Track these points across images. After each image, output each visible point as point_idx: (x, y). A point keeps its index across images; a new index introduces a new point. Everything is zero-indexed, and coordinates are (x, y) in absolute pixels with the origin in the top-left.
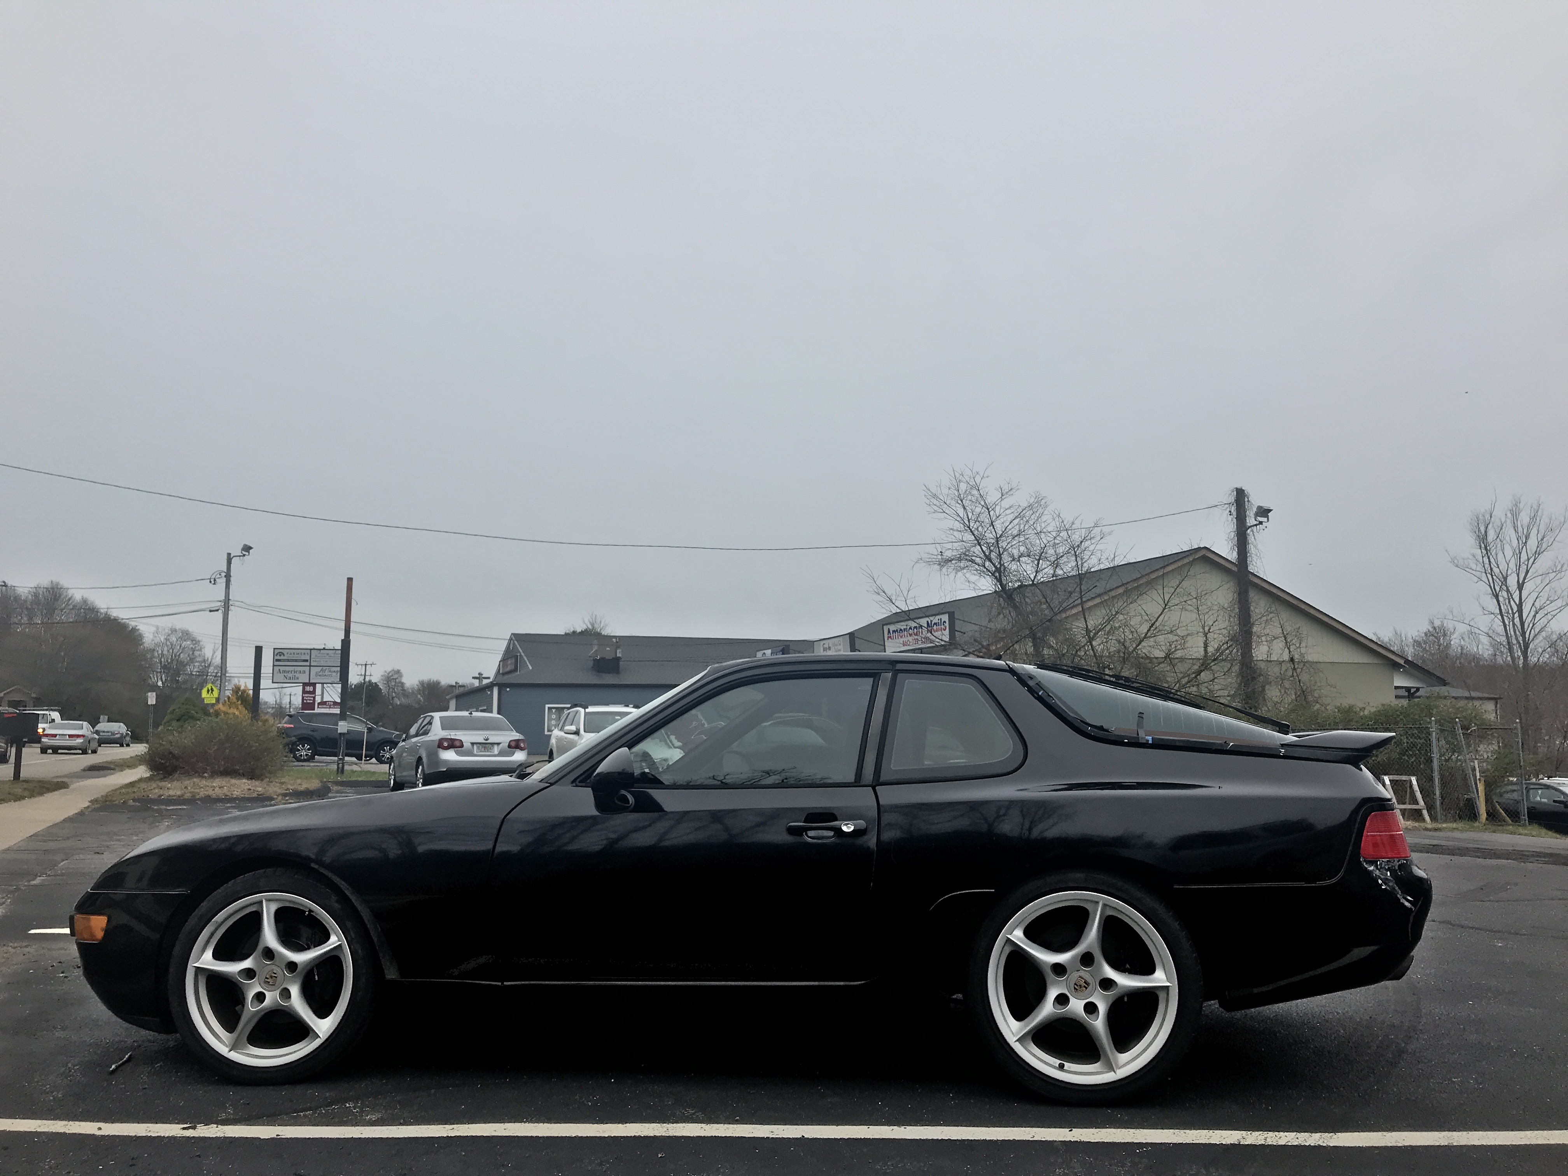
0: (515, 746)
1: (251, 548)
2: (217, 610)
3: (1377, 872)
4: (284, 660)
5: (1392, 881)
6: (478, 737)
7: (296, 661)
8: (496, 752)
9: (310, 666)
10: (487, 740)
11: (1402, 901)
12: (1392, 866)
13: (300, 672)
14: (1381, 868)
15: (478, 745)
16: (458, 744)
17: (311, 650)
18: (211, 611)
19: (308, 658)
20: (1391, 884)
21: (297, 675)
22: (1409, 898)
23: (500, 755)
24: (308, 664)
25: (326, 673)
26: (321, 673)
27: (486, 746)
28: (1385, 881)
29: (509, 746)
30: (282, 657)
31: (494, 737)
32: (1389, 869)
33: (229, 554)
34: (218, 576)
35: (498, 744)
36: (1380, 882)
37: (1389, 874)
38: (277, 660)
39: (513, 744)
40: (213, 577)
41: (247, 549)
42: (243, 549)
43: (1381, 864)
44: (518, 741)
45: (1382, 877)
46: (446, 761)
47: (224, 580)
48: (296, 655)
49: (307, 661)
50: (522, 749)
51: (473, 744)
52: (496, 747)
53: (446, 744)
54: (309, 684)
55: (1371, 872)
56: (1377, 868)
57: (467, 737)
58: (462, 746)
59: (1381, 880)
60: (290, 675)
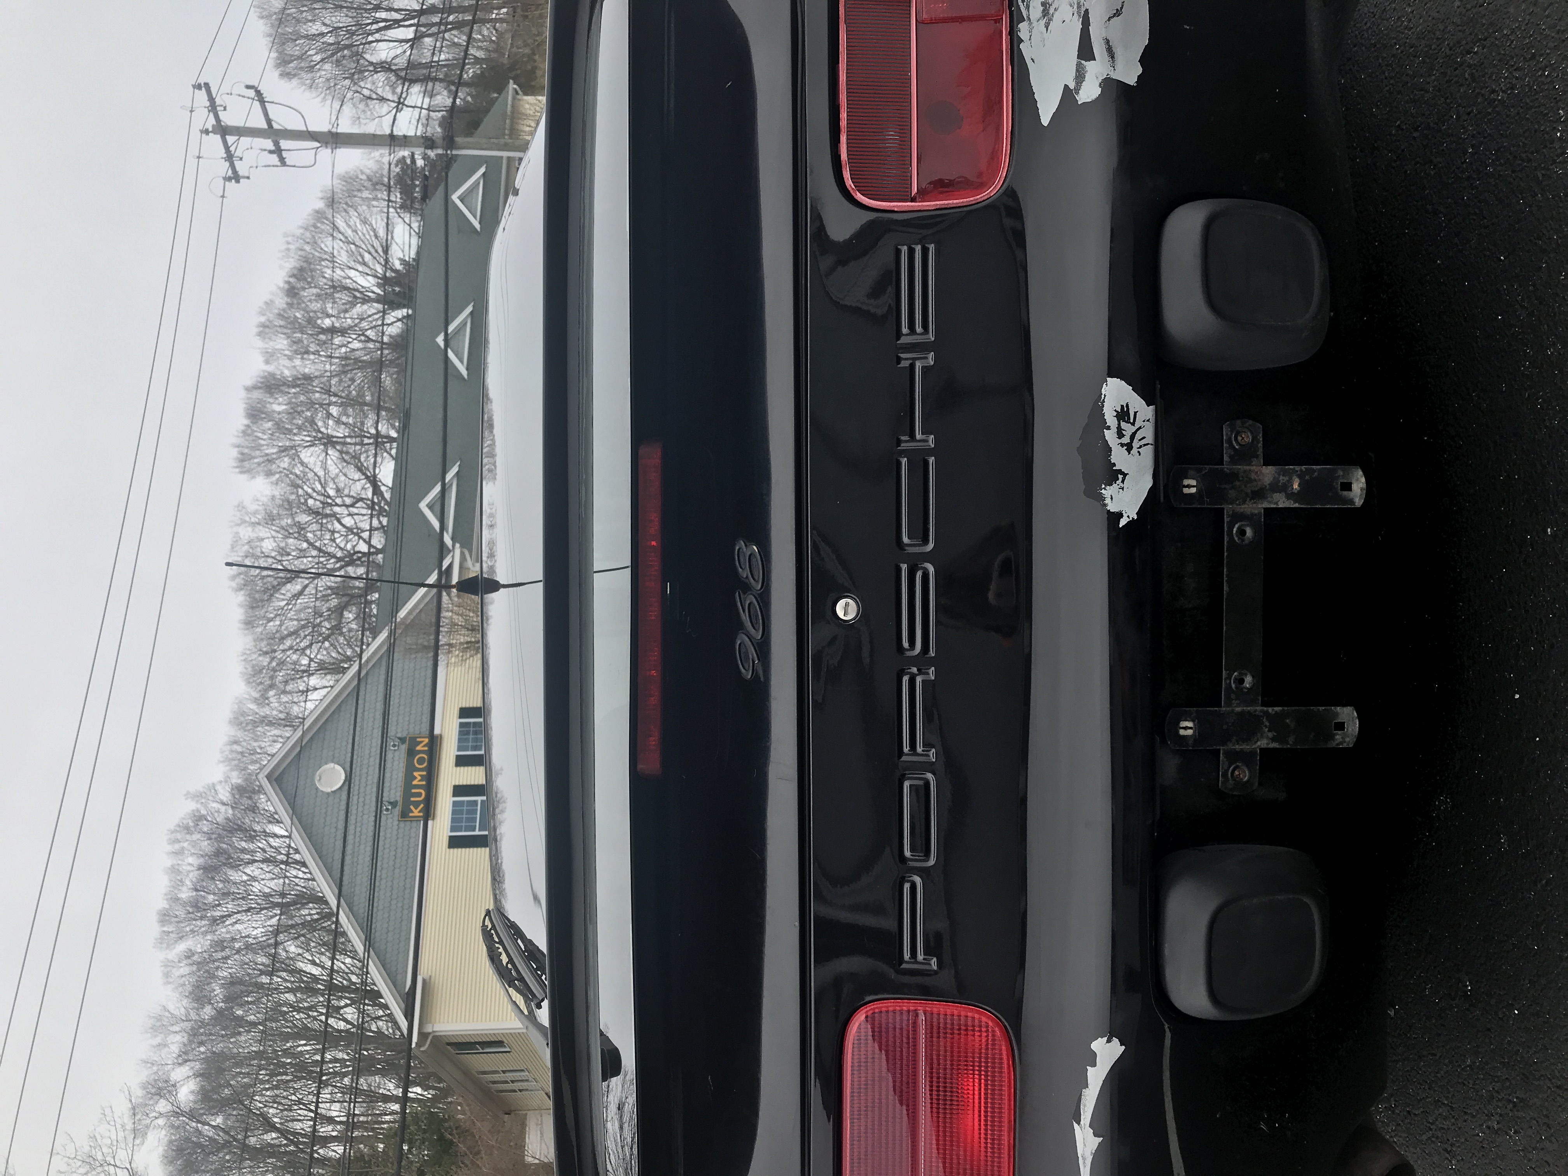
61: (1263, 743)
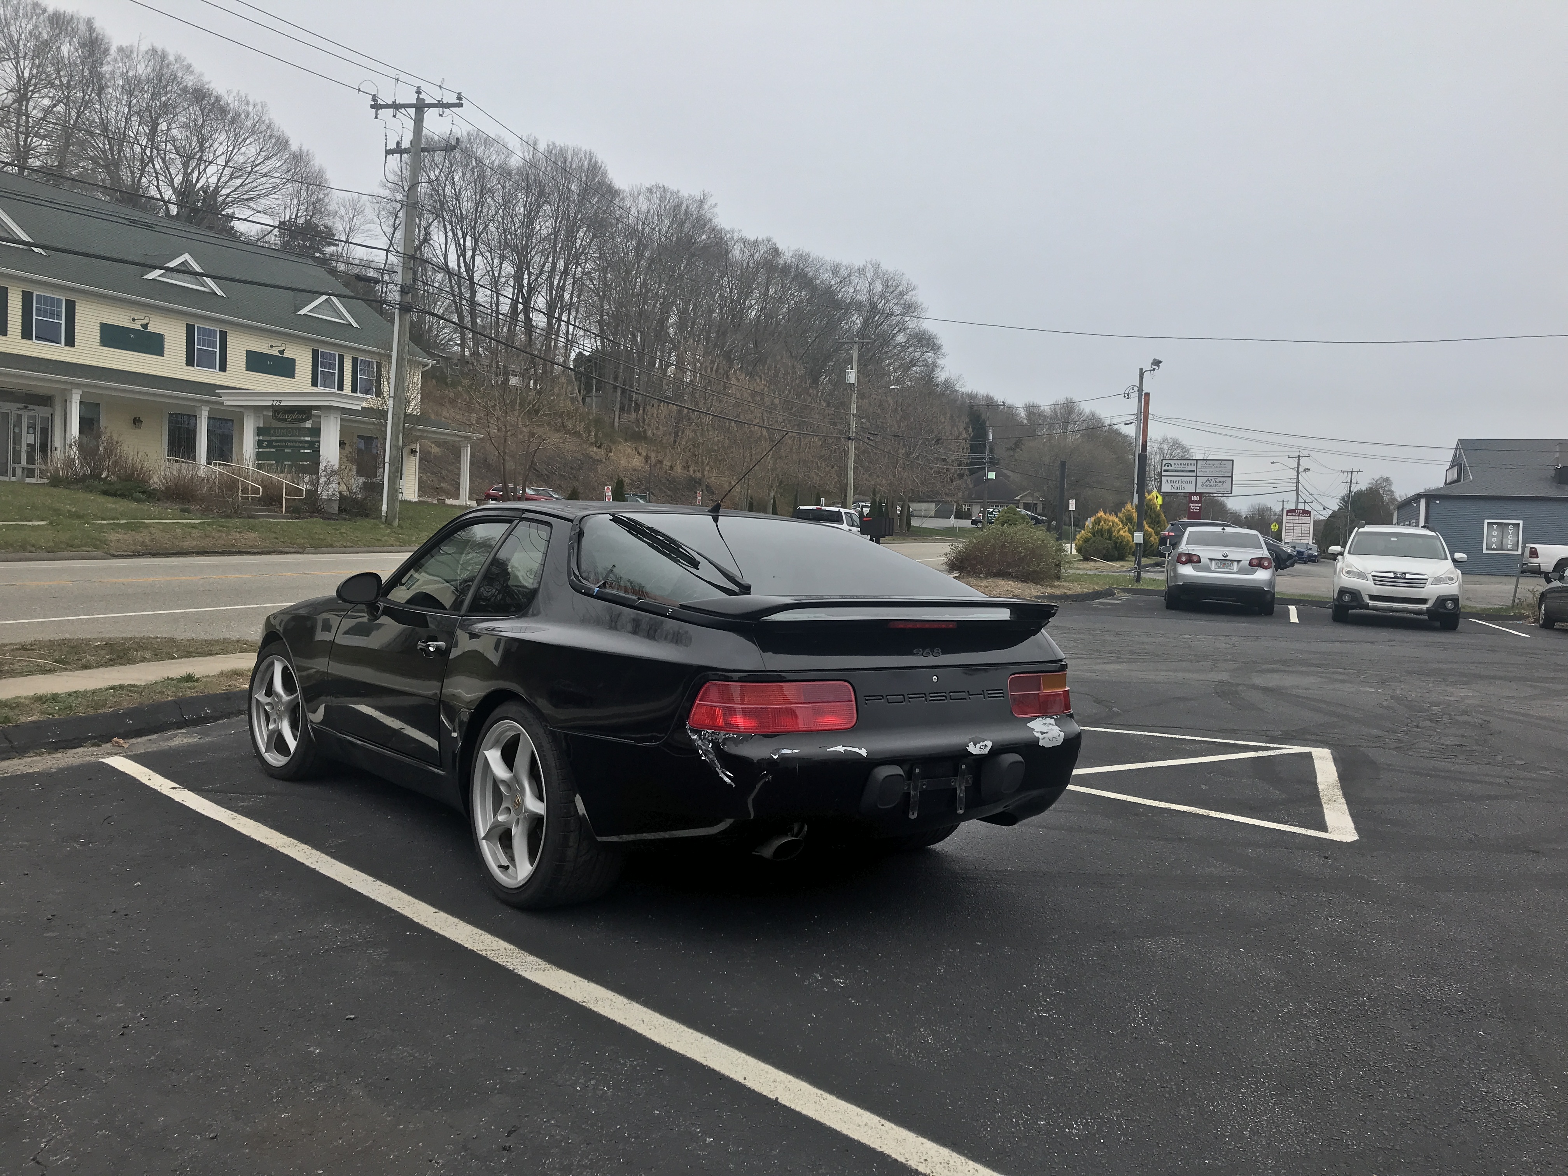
0: (1257, 564)
1: (1160, 362)
2: (1131, 423)
3: (700, 742)
4: (1172, 471)
5: (711, 753)
6: (1217, 552)
7: (1183, 471)
8: (1235, 570)
9: (1196, 476)
10: (1225, 557)
11: (721, 775)
12: (716, 739)
13: (1187, 482)
14: (704, 738)
15: (1217, 561)
16: (1195, 559)
17: (1197, 460)
18: (1126, 424)
19: (1194, 468)
20: (711, 756)
21: (1184, 485)
22: (728, 773)
23: (1240, 572)
24: (1194, 474)
25: (1212, 483)
26: (1207, 484)
27: (1225, 562)
28: (706, 752)
29: (1250, 564)
30: (1170, 468)
31: (1234, 553)
32: (712, 741)
33: (1141, 369)
34: (1131, 391)
35: (1239, 561)
36: (700, 752)
37: (710, 746)
38: (1165, 471)
39: (1255, 562)
40: (1127, 392)
41: (1157, 363)
42: (1152, 364)
43: (705, 734)
44: (1260, 559)
45: (703, 747)
46: (1183, 576)
47: (1137, 394)
48: (1182, 466)
49: (1193, 471)
50: (1265, 568)
51: (1211, 560)
52: (1236, 563)
53: (1184, 559)
54: (1195, 494)
55: (694, 741)
56: (700, 738)
57: (1205, 553)
58: (1199, 562)
59: (702, 750)
60: (1177, 485)
61: (912, 792)
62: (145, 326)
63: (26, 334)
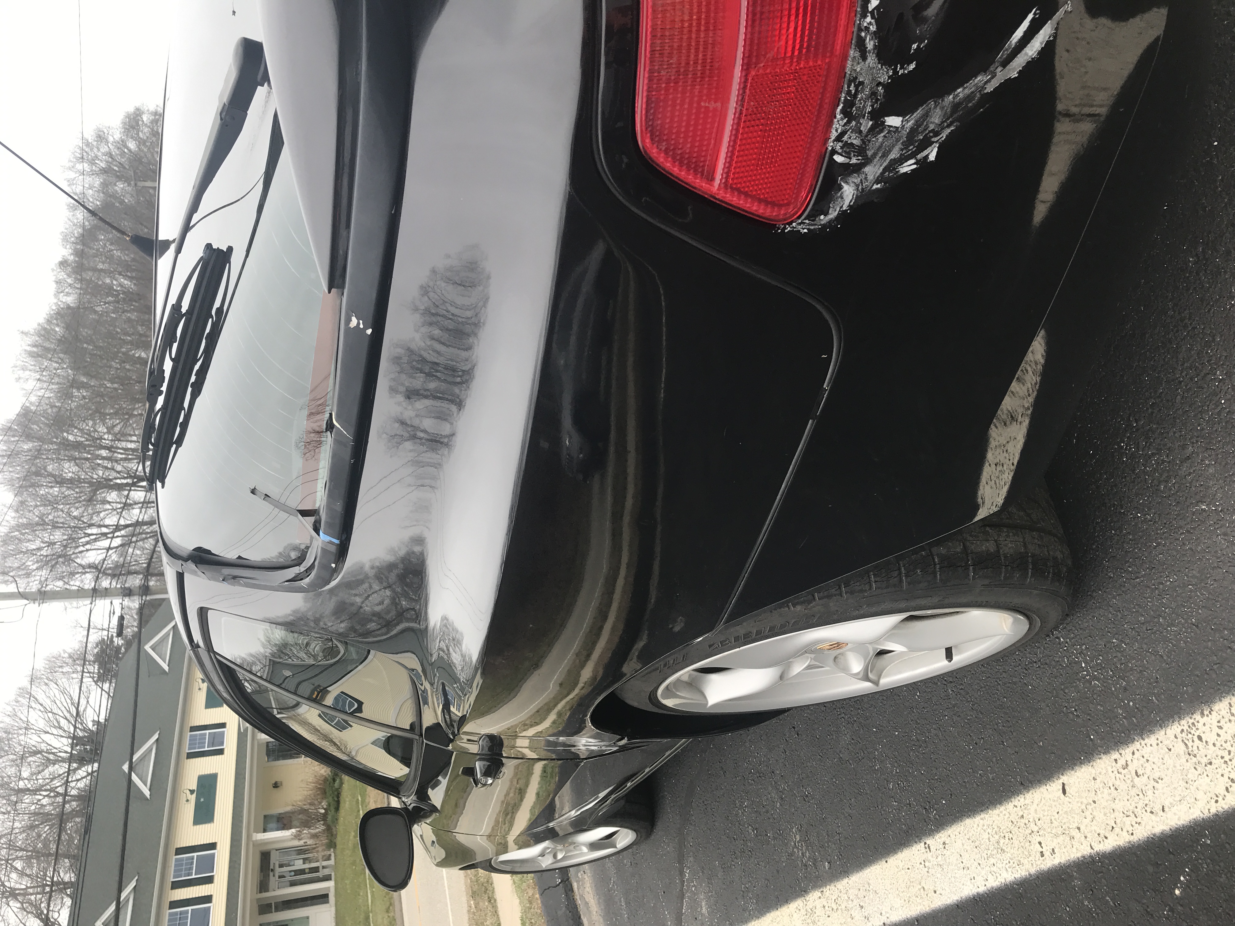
22: (1019, 33)
37: (893, 121)
62: (192, 792)
63: (210, 880)
